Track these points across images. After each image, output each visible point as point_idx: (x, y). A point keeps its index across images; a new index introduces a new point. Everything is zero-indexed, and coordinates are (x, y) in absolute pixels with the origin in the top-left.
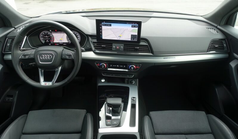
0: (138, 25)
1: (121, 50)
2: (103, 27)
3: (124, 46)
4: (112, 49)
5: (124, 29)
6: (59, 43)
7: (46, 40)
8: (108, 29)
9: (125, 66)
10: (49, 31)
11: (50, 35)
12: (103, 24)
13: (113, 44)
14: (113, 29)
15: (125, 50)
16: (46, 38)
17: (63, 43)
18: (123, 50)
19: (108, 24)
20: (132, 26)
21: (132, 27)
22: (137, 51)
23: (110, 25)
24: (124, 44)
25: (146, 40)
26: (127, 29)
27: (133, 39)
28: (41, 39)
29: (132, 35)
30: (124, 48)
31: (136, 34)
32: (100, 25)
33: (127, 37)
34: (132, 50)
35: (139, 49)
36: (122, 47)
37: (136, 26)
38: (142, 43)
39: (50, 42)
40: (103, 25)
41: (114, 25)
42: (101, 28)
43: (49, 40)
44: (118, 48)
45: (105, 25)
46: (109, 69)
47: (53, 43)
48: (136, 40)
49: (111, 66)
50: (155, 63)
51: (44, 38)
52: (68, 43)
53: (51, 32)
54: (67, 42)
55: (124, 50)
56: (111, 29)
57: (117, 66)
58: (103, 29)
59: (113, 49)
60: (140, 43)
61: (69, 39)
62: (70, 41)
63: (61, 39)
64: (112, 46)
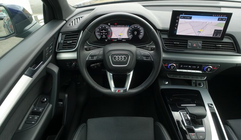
0: (226, 18)
1: (198, 48)
2: (180, 20)
3: (202, 43)
4: (187, 47)
5: (207, 22)
6: (117, 39)
7: (102, 35)
8: (186, 23)
9: (198, 67)
10: (108, 25)
11: (108, 29)
12: (181, 16)
13: (188, 41)
14: (193, 22)
15: (204, 48)
16: (102, 33)
17: (122, 39)
18: (201, 48)
19: (187, 17)
20: (219, 18)
21: (218, 20)
22: (218, 49)
23: (191, 18)
24: (203, 41)
25: (231, 36)
26: (211, 23)
27: (216, 35)
28: (97, 34)
29: (215, 30)
30: (202, 46)
31: (222, 29)
32: (178, 17)
33: (209, 32)
34: (213, 48)
35: (222, 47)
36: (200, 45)
37: (224, 19)
38: (225, 40)
39: (107, 38)
40: (181, 18)
41: (195, 19)
42: (177, 21)
43: (106, 35)
44: (195, 45)
45: (184, 18)
46: (178, 70)
47: (111, 39)
48: (219, 36)
49: (182, 66)
50: (237, 64)
51: (101, 33)
52: (129, 39)
53: (109, 26)
54: (127, 37)
55: (202, 48)
56: (190, 23)
57: (189, 67)
58: (179, 22)
59: (188, 47)
60: (223, 40)
61: (130, 34)
62: (131, 37)
63: (120, 34)
64: (187, 43)
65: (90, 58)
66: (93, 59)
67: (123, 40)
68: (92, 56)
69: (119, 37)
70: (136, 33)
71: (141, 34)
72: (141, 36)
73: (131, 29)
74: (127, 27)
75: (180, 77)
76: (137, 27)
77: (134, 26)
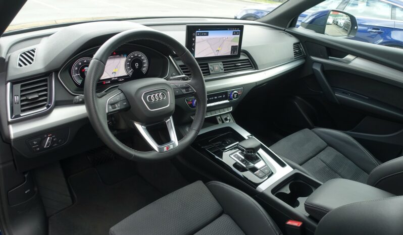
0: (240, 31)
1: (221, 71)
2: (197, 37)
4: (209, 72)
5: (223, 38)
6: (110, 79)
8: (204, 41)
9: (224, 96)
12: (197, 33)
13: (209, 64)
14: (211, 39)
15: (228, 70)
17: (119, 77)
18: (223, 71)
19: (204, 33)
20: (234, 32)
21: (233, 34)
22: (237, 68)
23: (207, 34)
24: (223, 62)
25: (246, 53)
26: (227, 38)
27: (234, 53)
28: (75, 76)
29: (232, 47)
30: (224, 67)
31: (237, 44)
32: (194, 34)
33: (226, 51)
34: (233, 69)
35: (241, 65)
36: (222, 67)
37: (238, 33)
38: (242, 57)
40: (197, 35)
41: (213, 35)
42: (194, 39)
44: (217, 68)
45: (201, 34)
47: (100, 80)
48: (236, 53)
51: (81, 73)
52: (128, 76)
54: (125, 74)
55: (225, 70)
56: (207, 40)
57: (215, 98)
58: (196, 41)
59: (211, 72)
60: (240, 57)
61: (128, 68)
62: (130, 72)
63: (114, 71)
64: (208, 66)
65: (110, 107)
66: (116, 108)
67: (120, 80)
68: (112, 104)
69: (112, 76)
70: (137, 65)
71: (144, 65)
72: (144, 70)
73: (129, 60)
74: (123, 57)
75: (211, 115)
76: (137, 56)
77: (134, 55)
